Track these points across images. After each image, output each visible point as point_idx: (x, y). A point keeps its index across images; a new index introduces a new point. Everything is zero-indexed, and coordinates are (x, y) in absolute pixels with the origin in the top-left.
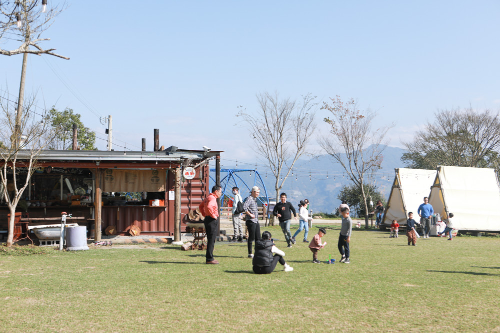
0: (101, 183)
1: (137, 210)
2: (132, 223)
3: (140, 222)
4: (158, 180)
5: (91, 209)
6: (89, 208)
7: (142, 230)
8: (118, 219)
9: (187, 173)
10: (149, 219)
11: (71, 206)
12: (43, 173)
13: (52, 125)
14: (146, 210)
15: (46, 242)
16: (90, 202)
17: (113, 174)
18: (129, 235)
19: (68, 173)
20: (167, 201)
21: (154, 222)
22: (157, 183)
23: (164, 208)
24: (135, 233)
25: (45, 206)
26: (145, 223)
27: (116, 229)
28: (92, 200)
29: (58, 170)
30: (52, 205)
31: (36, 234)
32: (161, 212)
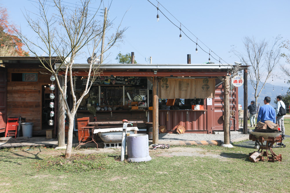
0: (158, 90)
1: (182, 113)
2: (178, 123)
3: (184, 123)
4: (208, 88)
5: (147, 113)
6: (145, 112)
7: (186, 129)
8: (167, 120)
9: (235, 82)
10: (192, 120)
11: (131, 110)
12: (110, 84)
13: (119, 62)
14: (189, 113)
15: (110, 144)
16: (146, 107)
17: (168, 83)
18: (177, 133)
19: (129, 84)
20: (205, 106)
21: (195, 123)
22: (207, 91)
23: (203, 112)
24: (181, 132)
25: (111, 110)
26: (189, 123)
27: (166, 128)
28: (147, 106)
29: (121, 82)
30: (117, 109)
31: (101, 137)
32: (201, 115)
